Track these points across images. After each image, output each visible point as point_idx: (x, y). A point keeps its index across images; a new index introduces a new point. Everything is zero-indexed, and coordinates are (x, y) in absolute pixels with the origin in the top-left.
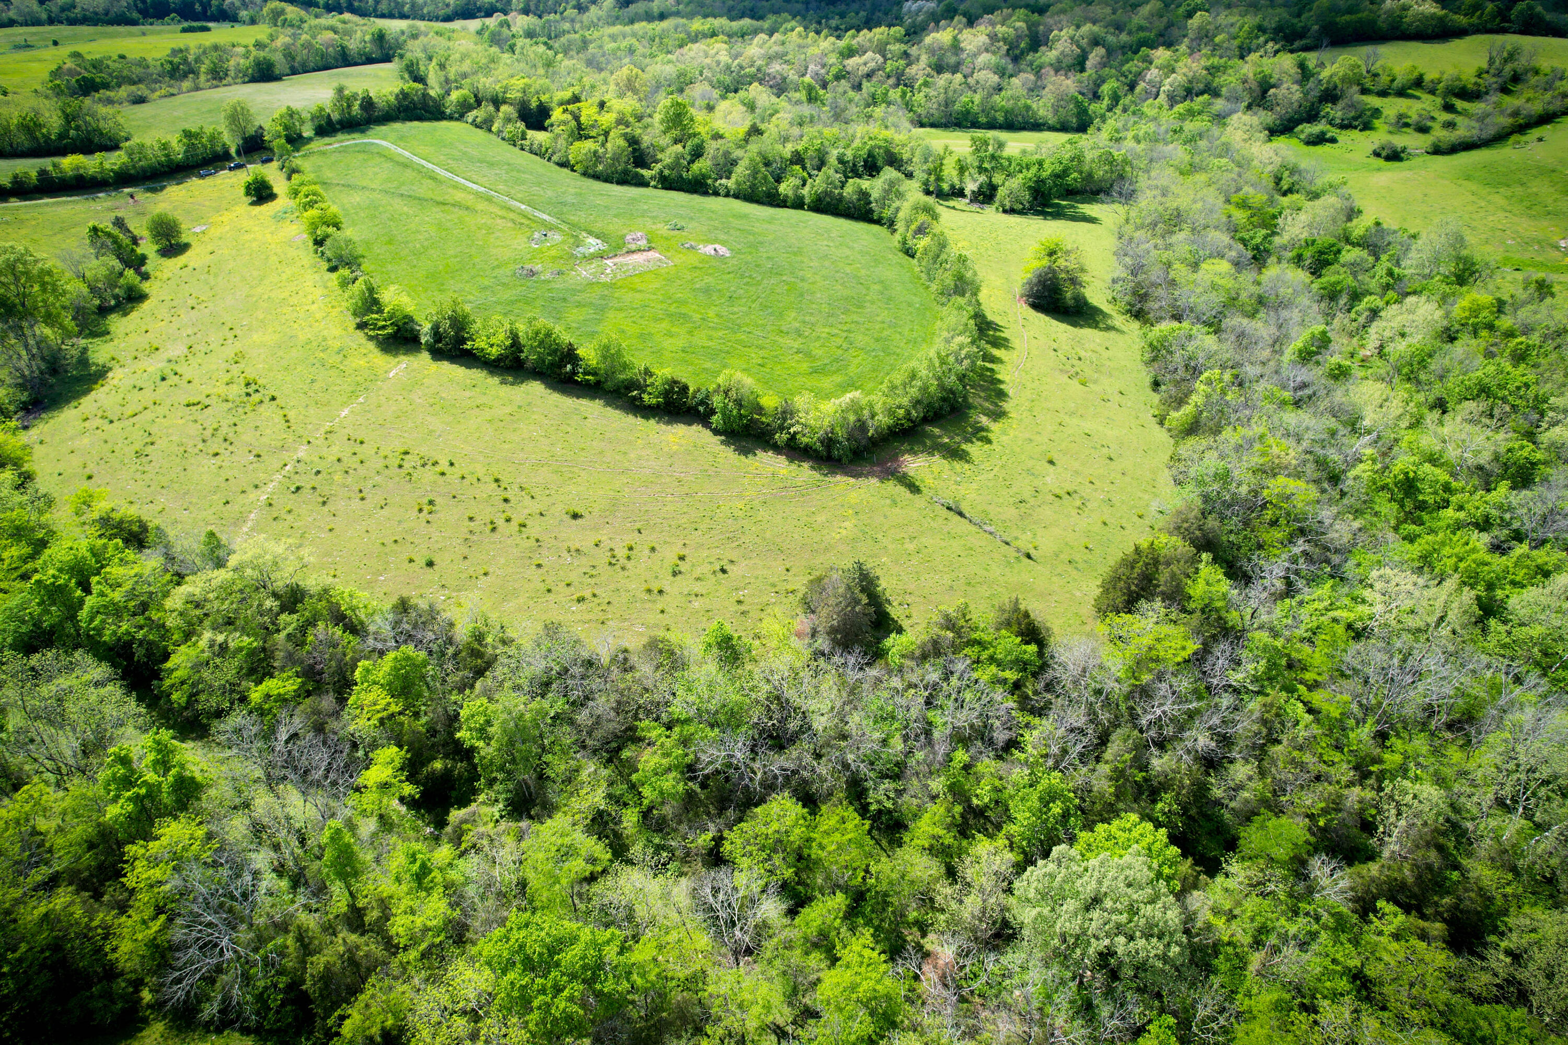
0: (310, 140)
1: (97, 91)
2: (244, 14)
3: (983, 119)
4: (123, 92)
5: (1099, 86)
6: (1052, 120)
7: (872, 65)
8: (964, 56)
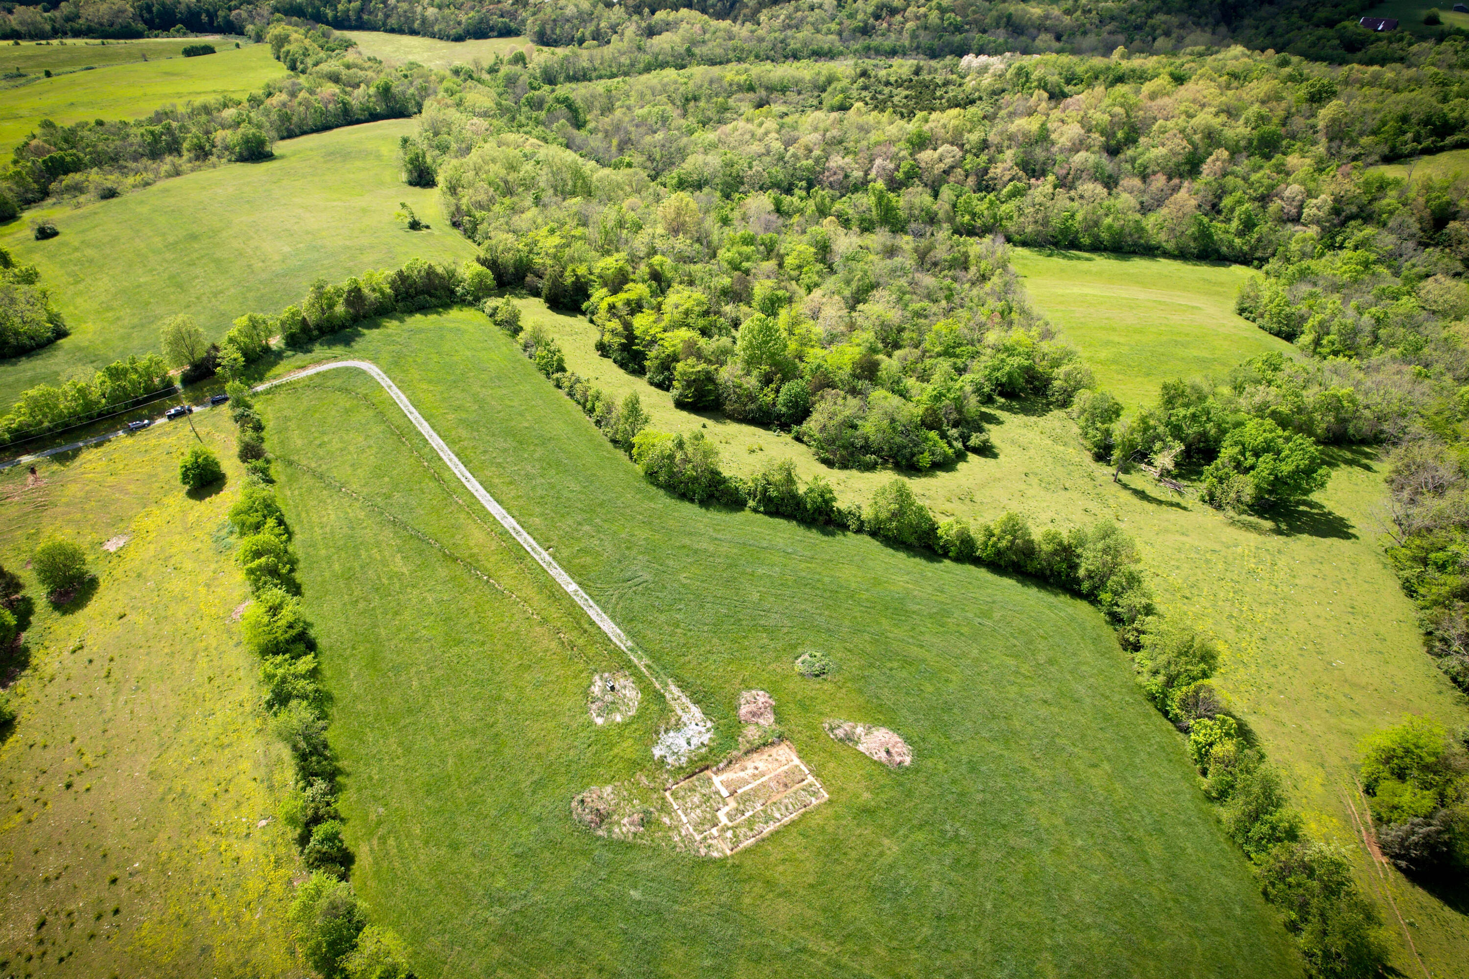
0: (279, 356)
1: (66, 173)
2: (250, 28)
3: (1086, 241)
4: (94, 177)
5: (1220, 198)
6: (1170, 246)
7: (949, 161)
8: (1055, 149)
